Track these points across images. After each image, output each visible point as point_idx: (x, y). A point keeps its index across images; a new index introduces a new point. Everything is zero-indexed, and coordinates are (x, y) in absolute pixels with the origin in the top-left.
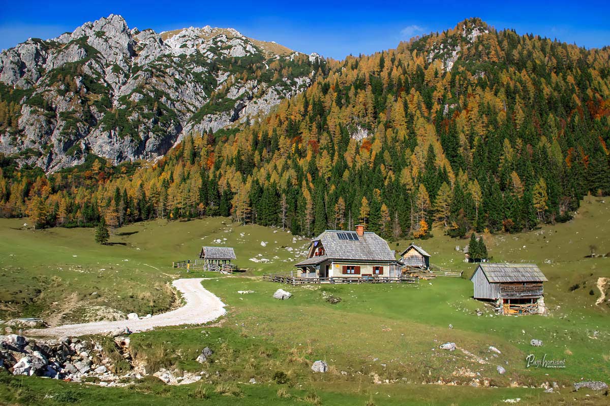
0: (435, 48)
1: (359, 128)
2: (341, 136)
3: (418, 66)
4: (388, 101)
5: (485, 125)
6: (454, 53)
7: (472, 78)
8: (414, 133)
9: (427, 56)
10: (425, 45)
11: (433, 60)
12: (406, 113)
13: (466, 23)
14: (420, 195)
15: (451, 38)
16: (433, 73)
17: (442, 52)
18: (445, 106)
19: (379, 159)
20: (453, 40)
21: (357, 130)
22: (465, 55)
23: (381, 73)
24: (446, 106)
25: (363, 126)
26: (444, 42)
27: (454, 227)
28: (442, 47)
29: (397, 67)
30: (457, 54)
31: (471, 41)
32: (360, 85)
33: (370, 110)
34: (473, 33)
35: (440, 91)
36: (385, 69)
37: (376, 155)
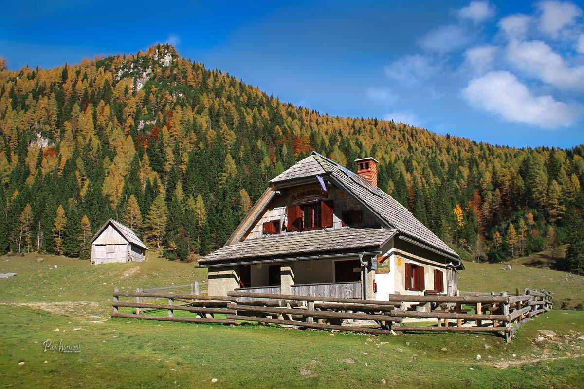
0: (125, 67)
1: (39, 136)
2: (17, 141)
3: (106, 81)
4: (74, 110)
5: (192, 141)
6: (145, 74)
7: (170, 98)
8: (108, 144)
9: (115, 74)
10: (111, 65)
11: (122, 77)
12: (95, 125)
13: (159, 47)
14: (129, 208)
15: (143, 59)
16: (123, 90)
17: (131, 71)
18: (140, 121)
19: (71, 165)
20: (144, 62)
21: (36, 137)
22: (159, 76)
23: (64, 85)
24: (142, 122)
25: (44, 134)
26: (136, 62)
27: (172, 247)
28: (132, 66)
29: (82, 81)
30: (148, 75)
31: (163, 66)
32: (38, 93)
33: (54, 117)
34: (165, 58)
35: (132, 108)
36: (68, 81)
37: (68, 161)
